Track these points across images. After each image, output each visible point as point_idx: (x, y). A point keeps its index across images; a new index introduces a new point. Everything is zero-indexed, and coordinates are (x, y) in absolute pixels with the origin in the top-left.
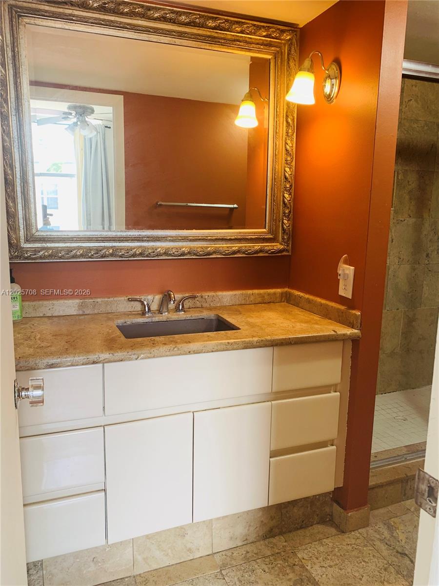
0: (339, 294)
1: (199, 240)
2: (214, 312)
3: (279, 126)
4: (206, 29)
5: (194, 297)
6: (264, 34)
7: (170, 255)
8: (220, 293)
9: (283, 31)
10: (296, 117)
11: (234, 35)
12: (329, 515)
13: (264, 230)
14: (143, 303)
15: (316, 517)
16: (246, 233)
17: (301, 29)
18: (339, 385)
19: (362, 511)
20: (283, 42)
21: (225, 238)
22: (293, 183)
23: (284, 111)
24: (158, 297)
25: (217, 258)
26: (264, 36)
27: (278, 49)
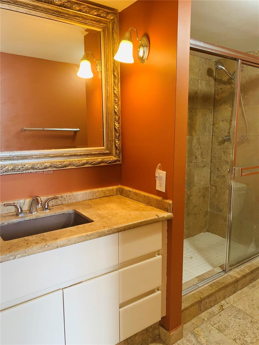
0: (157, 189)
1: (58, 156)
2: (71, 208)
3: (109, 78)
4: (54, 6)
5: (56, 198)
6: (96, 13)
7: (36, 169)
8: (75, 193)
9: (108, 13)
10: (119, 72)
11: (74, 12)
12: (158, 335)
13: (103, 148)
14: (16, 207)
15: (150, 339)
16: (90, 150)
17: (119, 13)
18: (160, 251)
19: (178, 329)
20: (108, 20)
21: (77, 154)
22: (120, 116)
23: (111, 67)
24: (28, 201)
25: (71, 168)
26: (95, 15)
27: (105, 25)
